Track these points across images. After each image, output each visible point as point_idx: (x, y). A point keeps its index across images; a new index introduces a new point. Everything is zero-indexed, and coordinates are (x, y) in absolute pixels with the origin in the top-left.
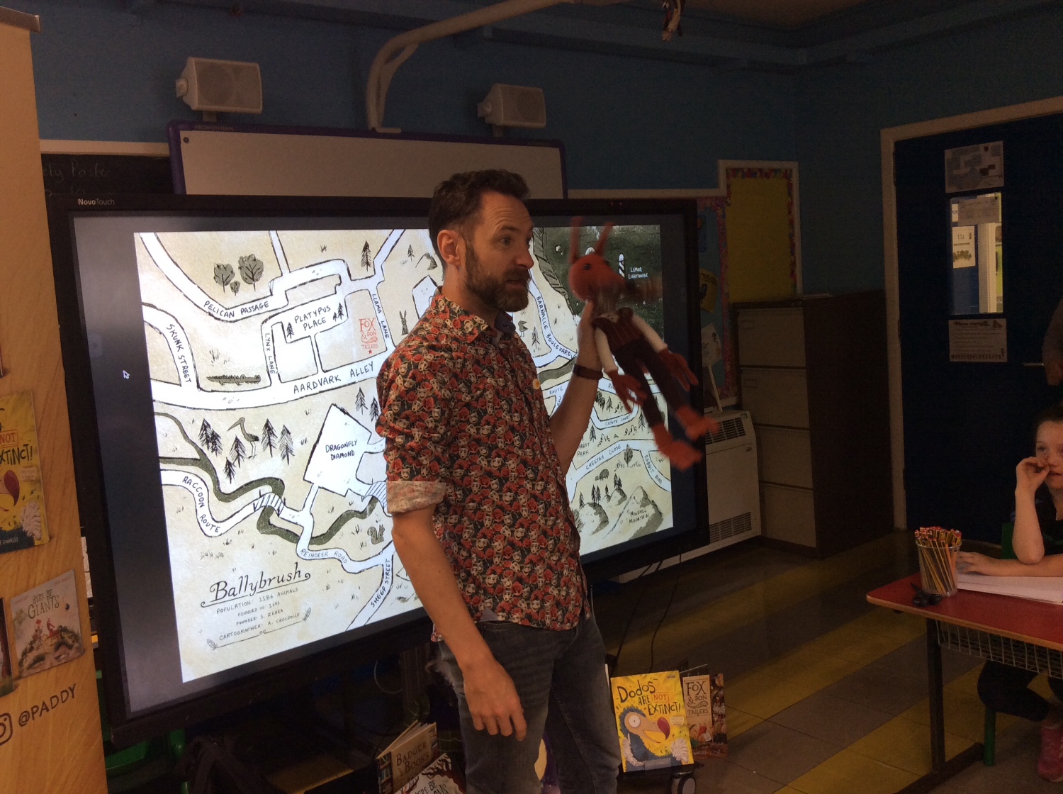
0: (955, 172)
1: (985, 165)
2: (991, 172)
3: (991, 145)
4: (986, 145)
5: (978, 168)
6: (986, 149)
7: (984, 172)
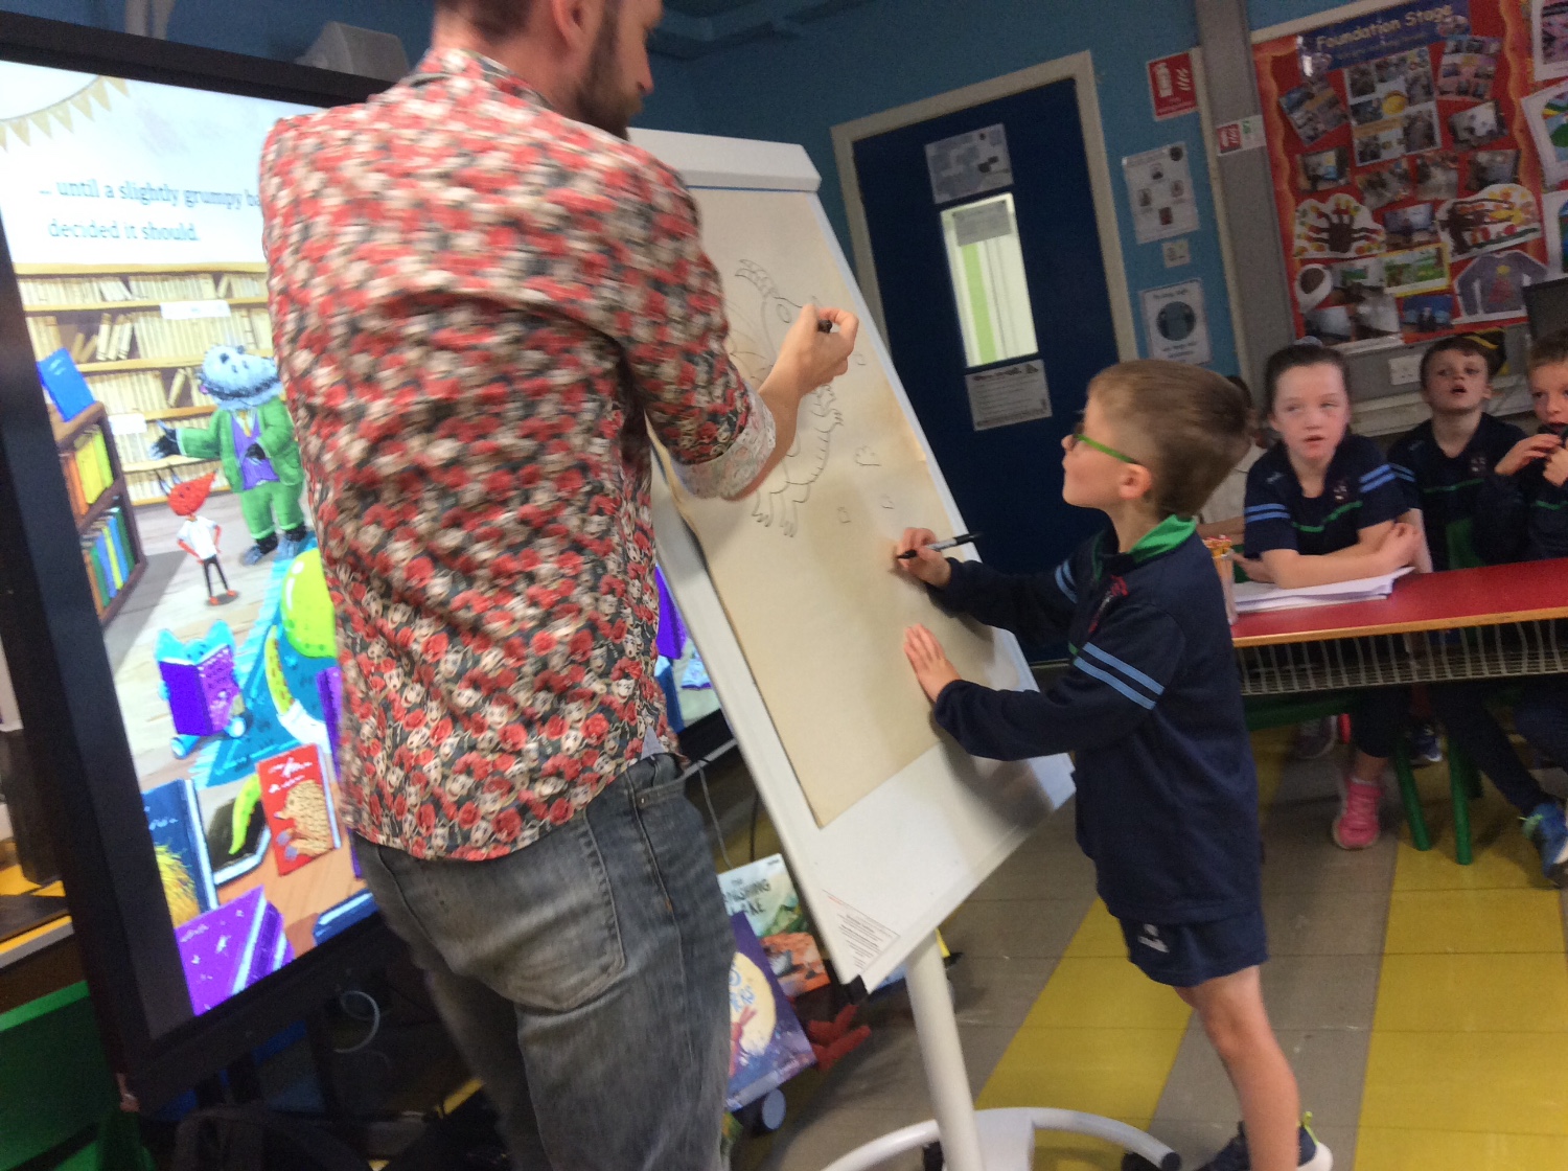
0: (945, 174)
1: (983, 159)
2: (994, 167)
3: (987, 130)
4: (982, 131)
5: (975, 164)
6: (982, 137)
7: (984, 168)
